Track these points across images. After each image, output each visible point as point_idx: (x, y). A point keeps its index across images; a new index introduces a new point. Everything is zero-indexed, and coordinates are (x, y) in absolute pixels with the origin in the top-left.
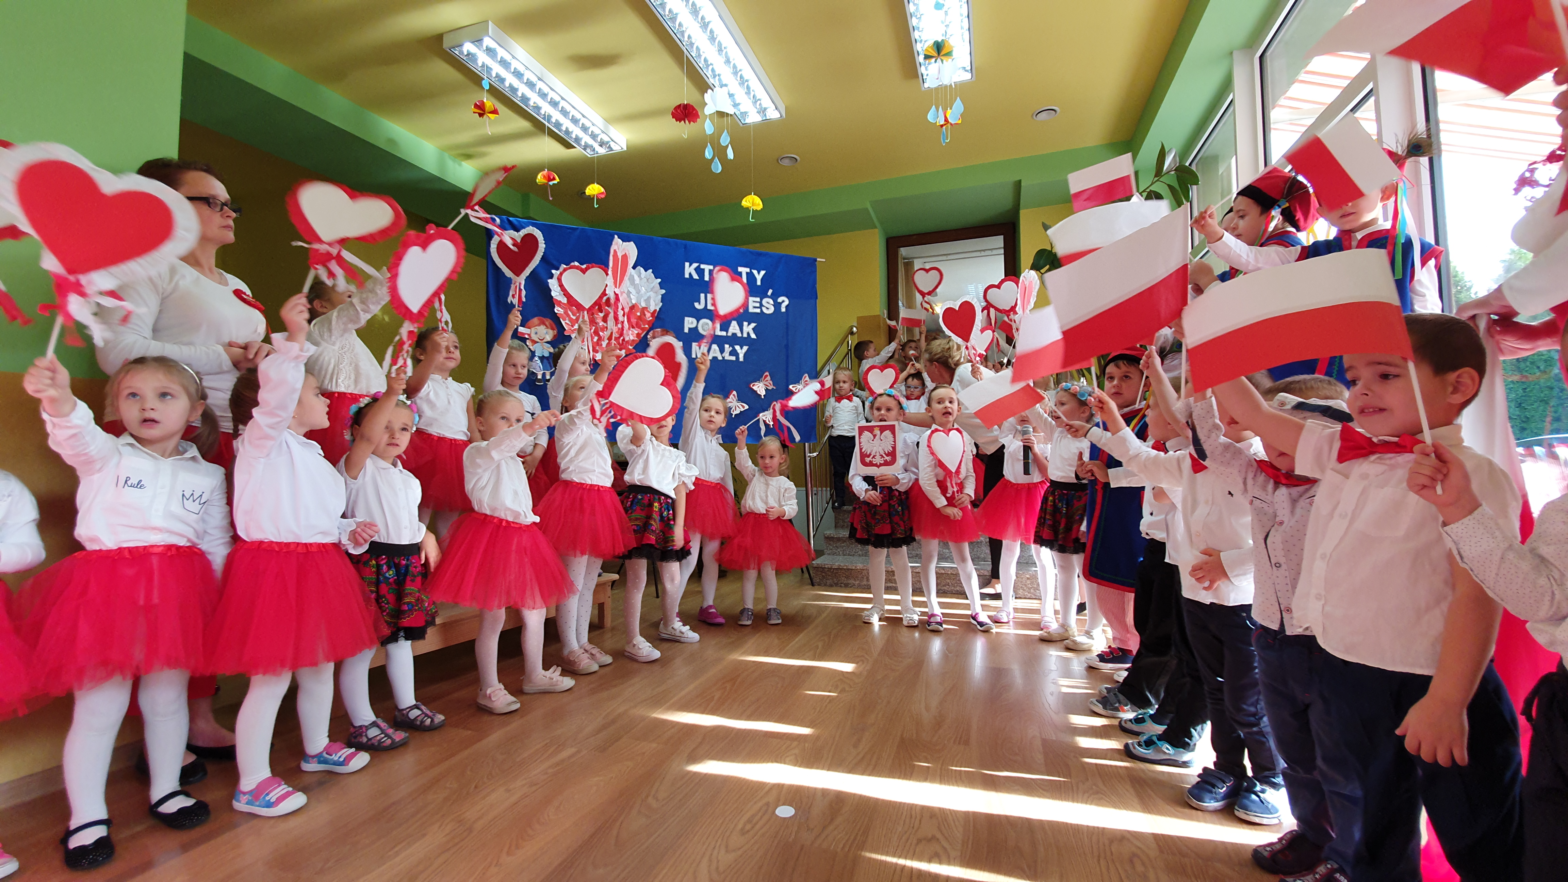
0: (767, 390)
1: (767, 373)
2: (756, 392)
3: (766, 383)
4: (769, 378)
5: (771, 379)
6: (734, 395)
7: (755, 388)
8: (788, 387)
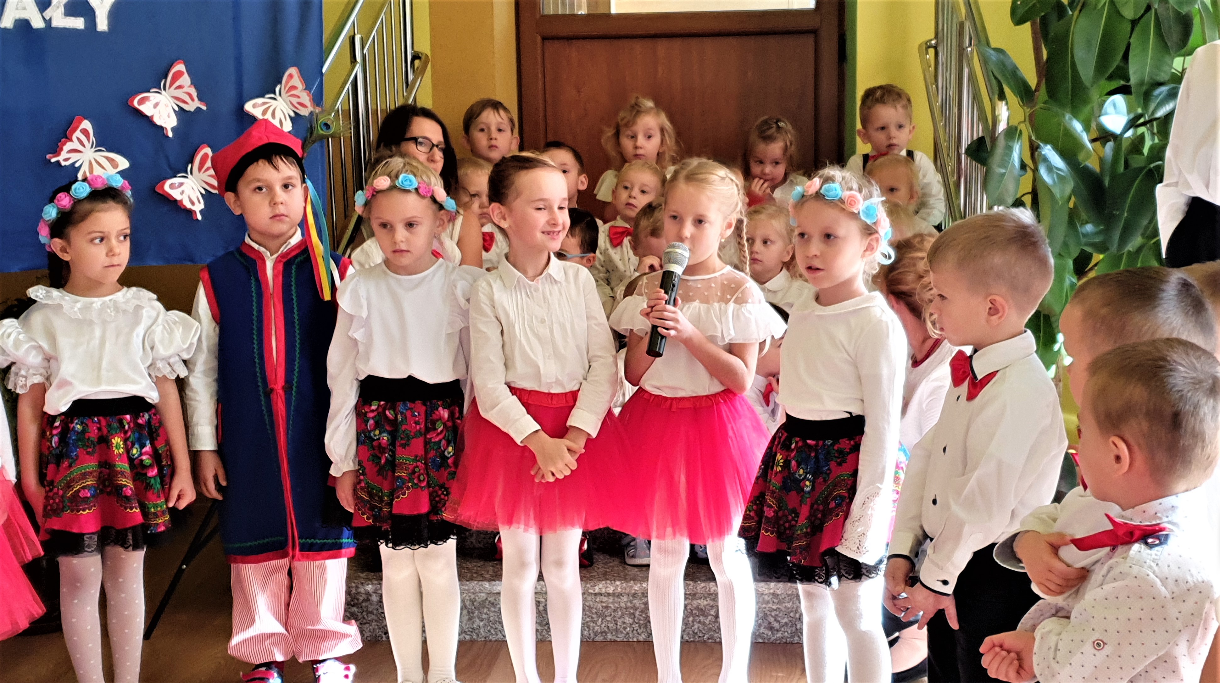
0: (181, 113)
1: (180, 67)
2: (148, 120)
3: (179, 93)
4: (186, 80)
5: (194, 83)
6: (85, 132)
7: (146, 109)
8: (243, 107)
